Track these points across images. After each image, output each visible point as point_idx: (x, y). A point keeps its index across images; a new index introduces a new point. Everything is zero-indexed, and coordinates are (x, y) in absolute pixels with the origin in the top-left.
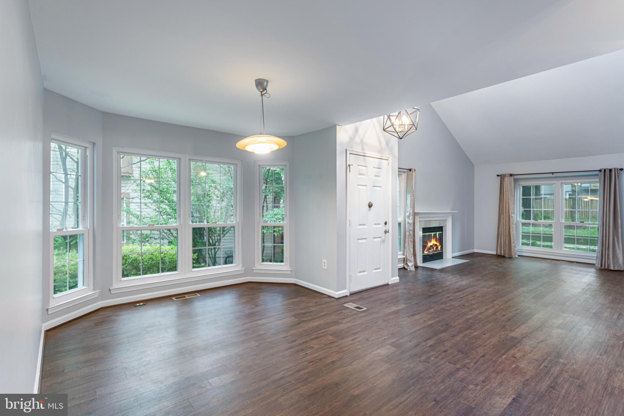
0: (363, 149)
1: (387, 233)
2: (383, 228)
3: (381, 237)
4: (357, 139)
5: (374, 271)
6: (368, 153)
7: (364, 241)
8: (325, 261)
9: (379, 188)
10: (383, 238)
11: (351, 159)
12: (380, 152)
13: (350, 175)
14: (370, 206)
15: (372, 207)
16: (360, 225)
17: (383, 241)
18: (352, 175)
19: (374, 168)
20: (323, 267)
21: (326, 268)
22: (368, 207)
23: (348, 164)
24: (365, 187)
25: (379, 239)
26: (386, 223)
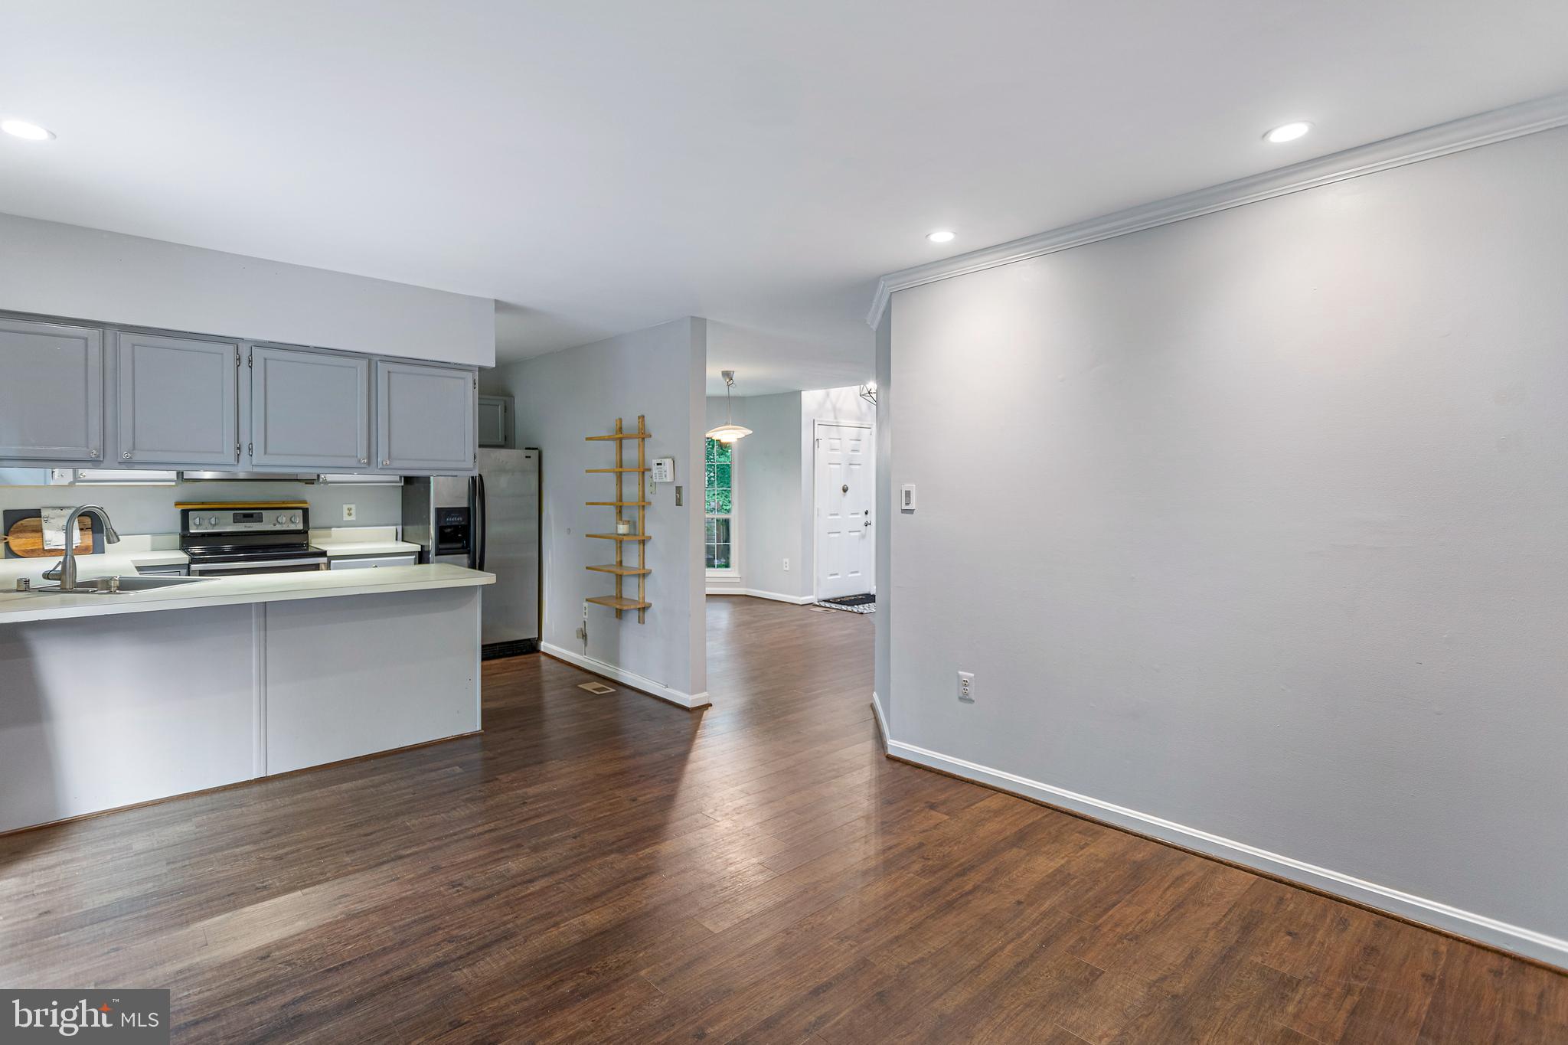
0: (836, 418)
1: (869, 526)
2: (863, 519)
3: (859, 531)
4: (828, 405)
5: (850, 575)
6: (843, 422)
7: (837, 535)
8: (787, 560)
9: (857, 467)
10: (863, 532)
11: (820, 432)
12: (859, 419)
13: (819, 452)
14: (845, 490)
15: (847, 492)
16: (831, 515)
17: (863, 537)
18: (821, 452)
19: (851, 440)
20: (785, 569)
21: (787, 569)
22: (842, 491)
23: (816, 438)
24: (838, 466)
25: (857, 534)
26: (866, 513)
